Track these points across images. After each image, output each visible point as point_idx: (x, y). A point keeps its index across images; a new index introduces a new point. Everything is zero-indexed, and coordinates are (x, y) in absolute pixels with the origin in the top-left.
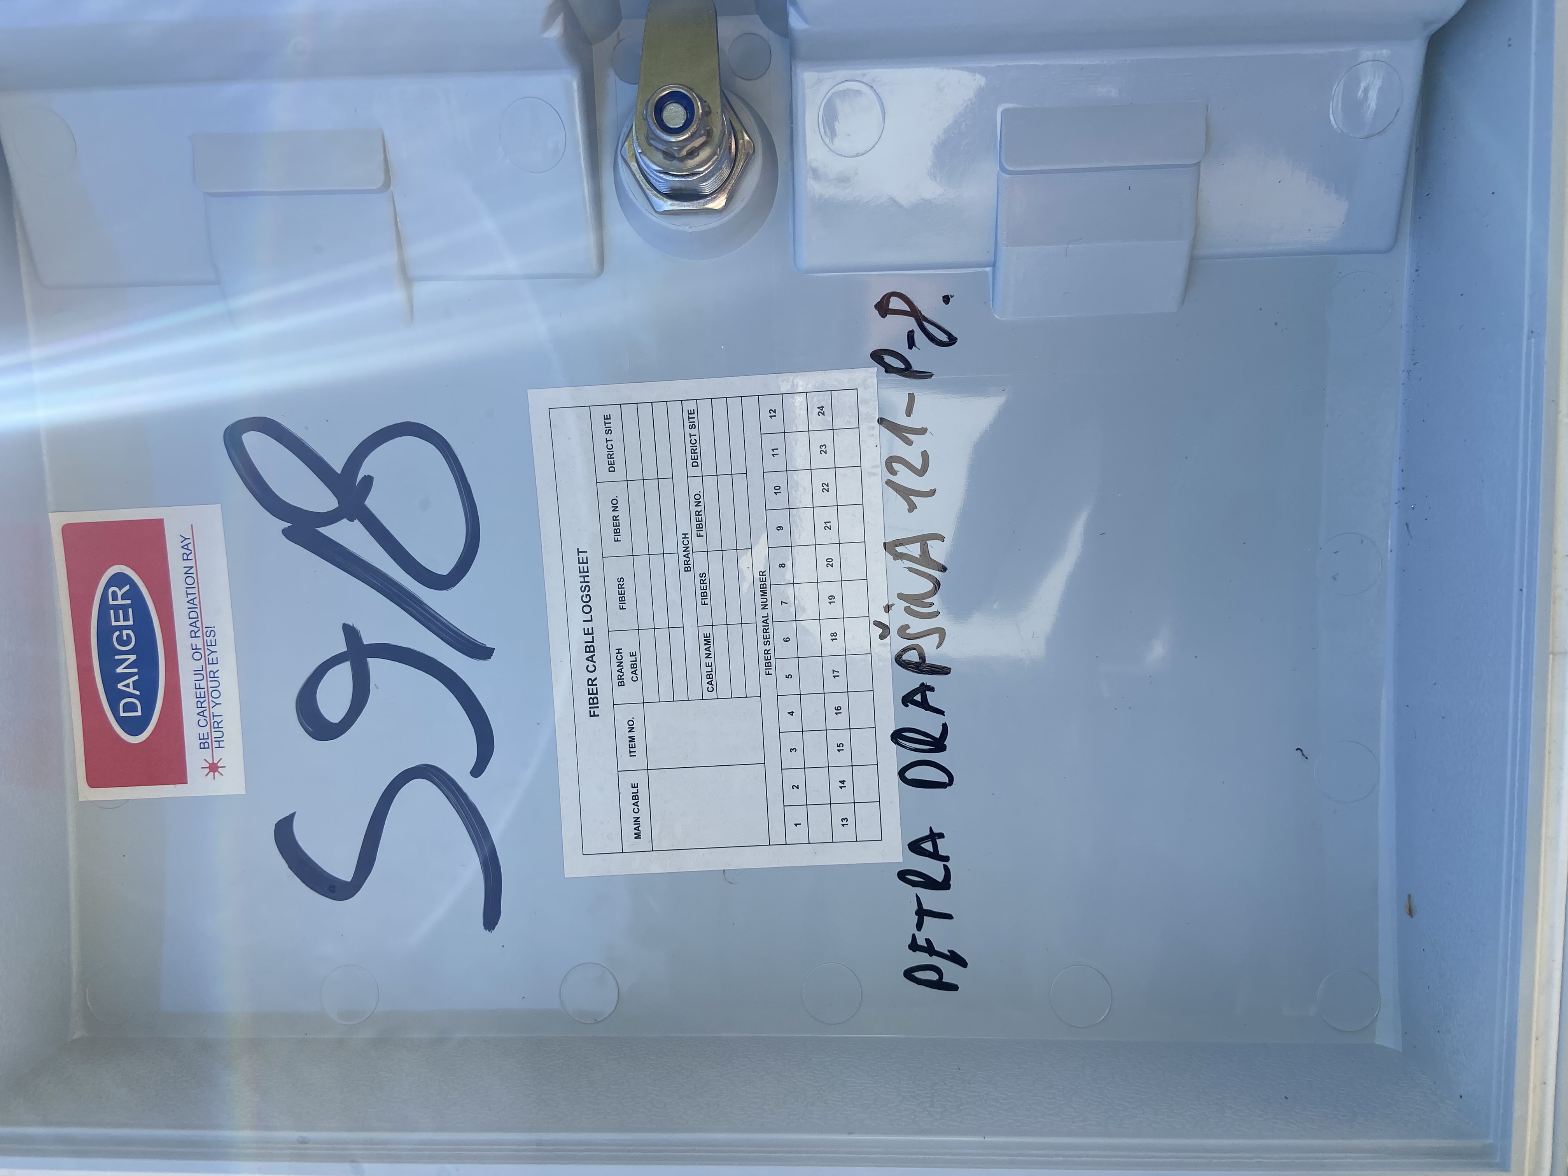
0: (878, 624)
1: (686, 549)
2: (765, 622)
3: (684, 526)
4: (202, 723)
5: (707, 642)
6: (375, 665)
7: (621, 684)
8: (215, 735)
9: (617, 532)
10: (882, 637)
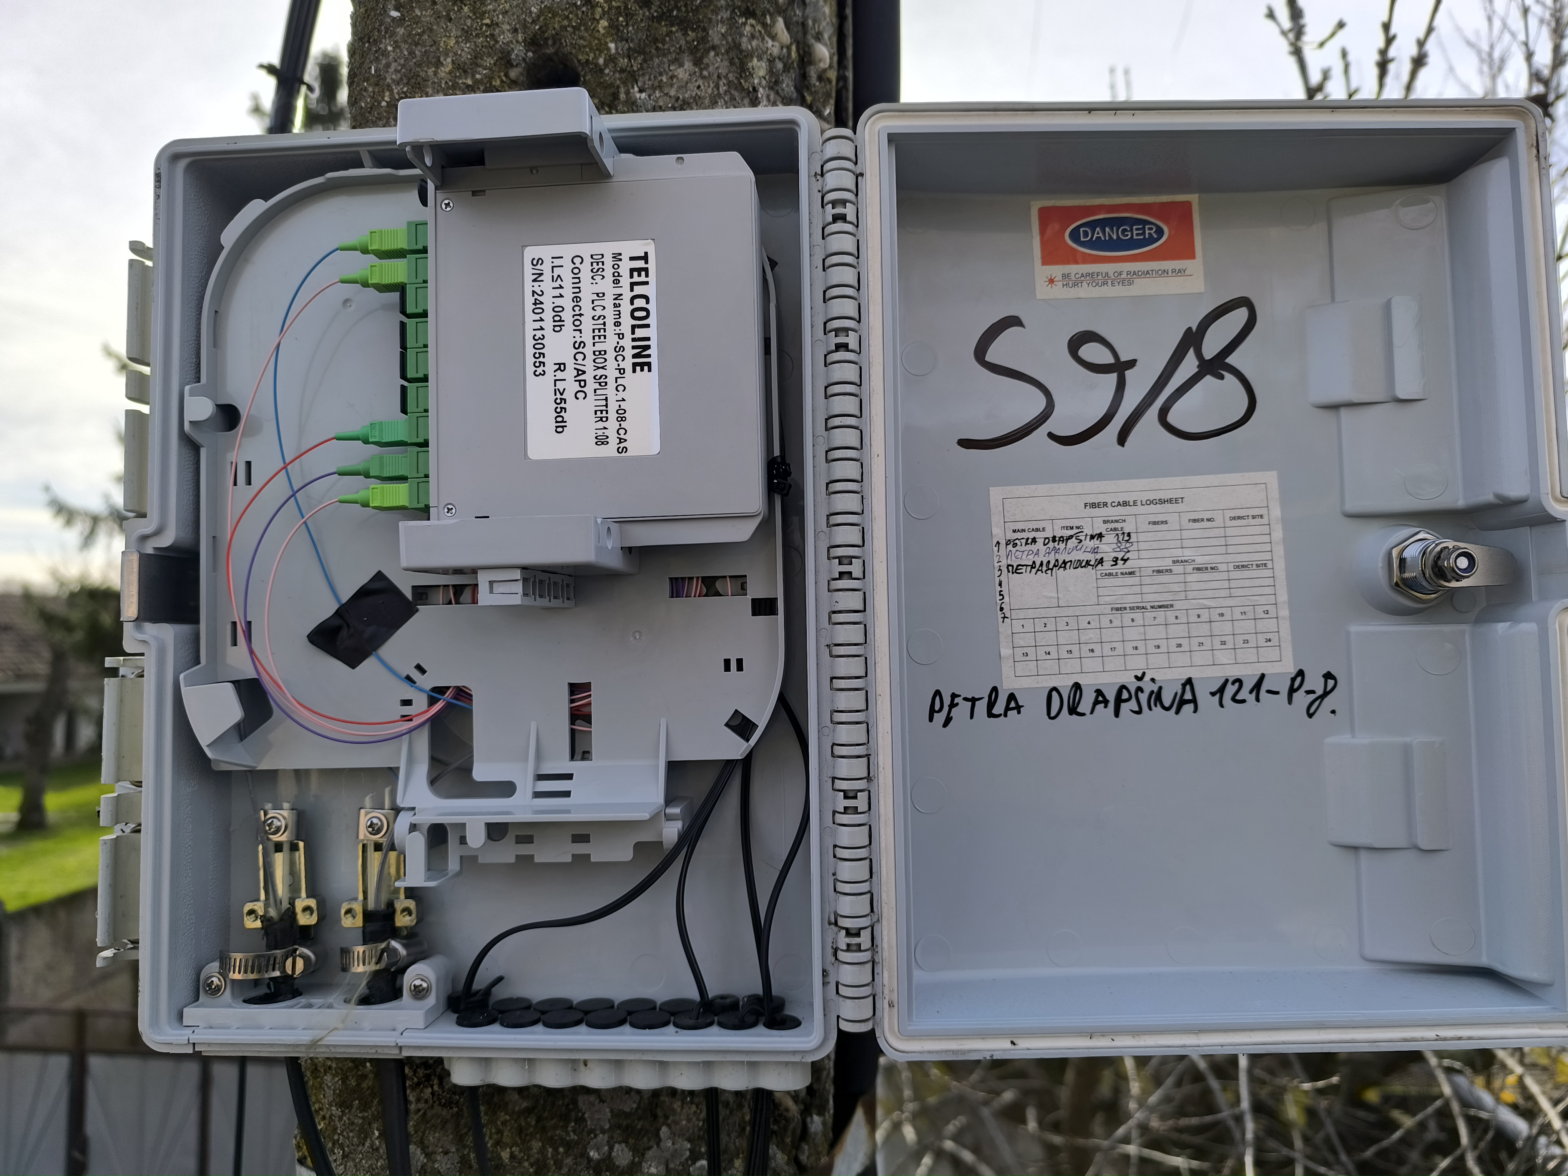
0: (1144, 674)
1: (1186, 561)
2: (1143, 608)
3: (1200, 560)
4: (1077, 276)
5: (1130, 573)
6: (1114, 376)
7: (1105, 522)
8: (1071, 283)
9: (1195, 521)
10: (1136, 677)
